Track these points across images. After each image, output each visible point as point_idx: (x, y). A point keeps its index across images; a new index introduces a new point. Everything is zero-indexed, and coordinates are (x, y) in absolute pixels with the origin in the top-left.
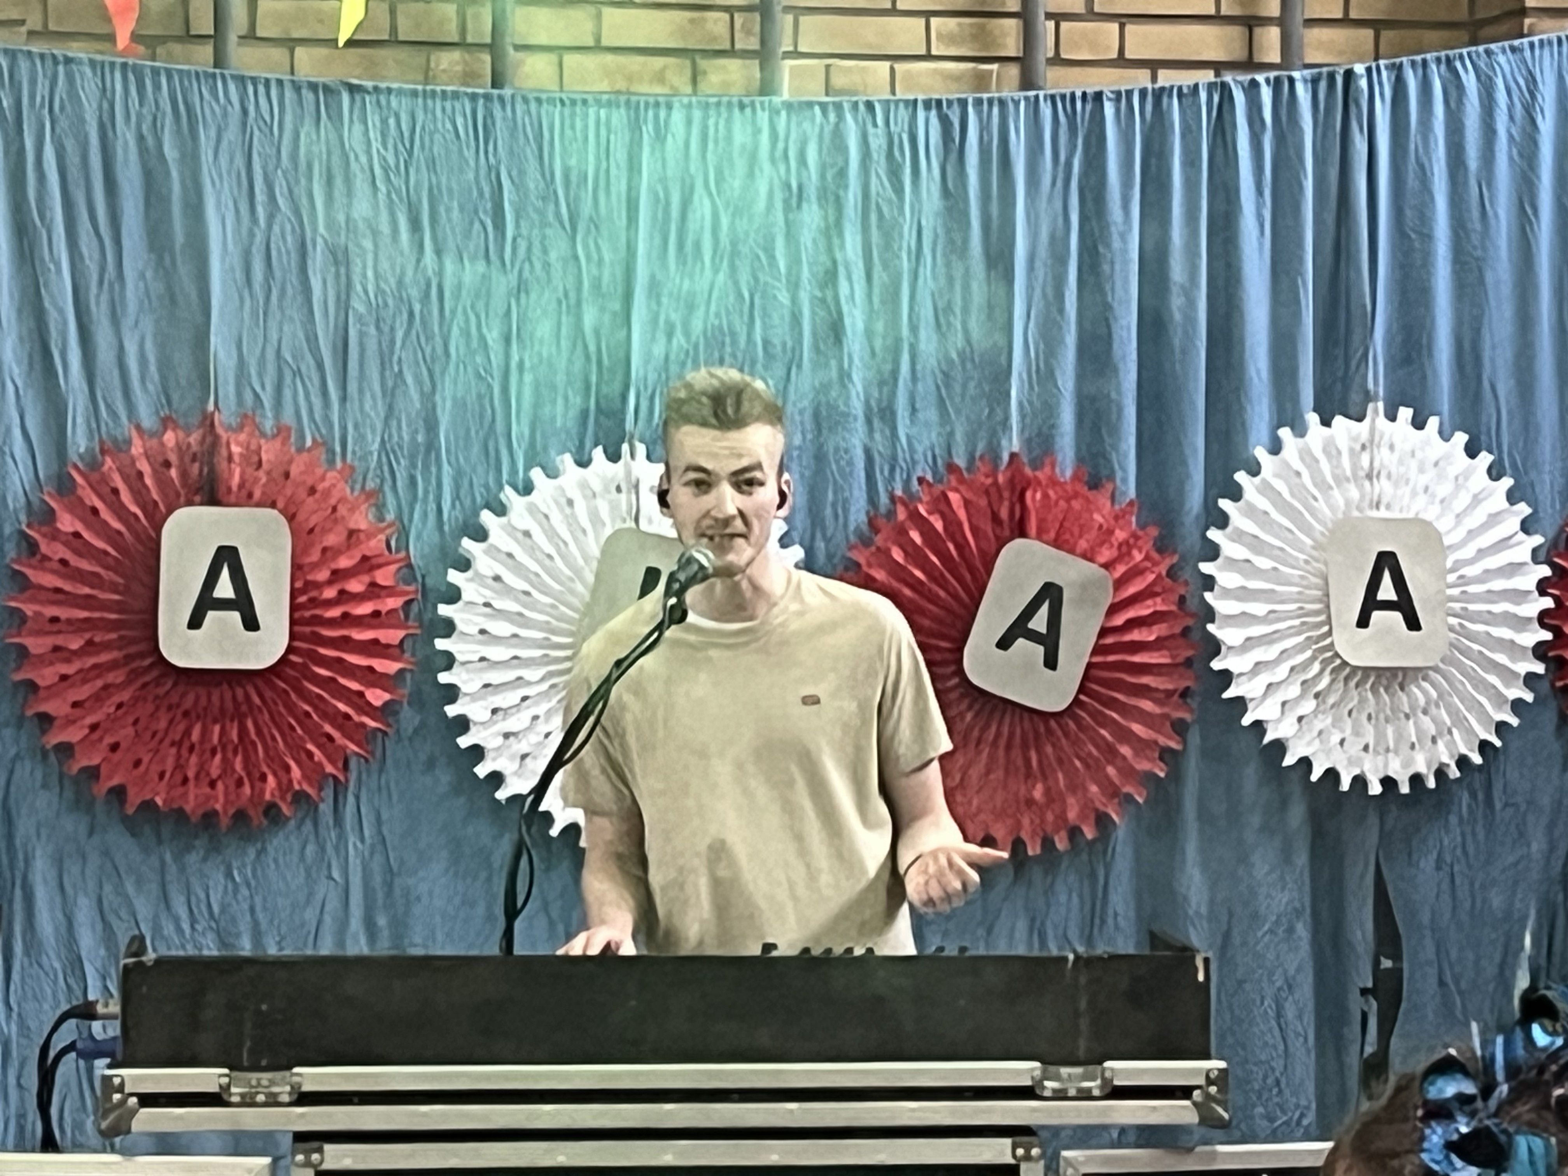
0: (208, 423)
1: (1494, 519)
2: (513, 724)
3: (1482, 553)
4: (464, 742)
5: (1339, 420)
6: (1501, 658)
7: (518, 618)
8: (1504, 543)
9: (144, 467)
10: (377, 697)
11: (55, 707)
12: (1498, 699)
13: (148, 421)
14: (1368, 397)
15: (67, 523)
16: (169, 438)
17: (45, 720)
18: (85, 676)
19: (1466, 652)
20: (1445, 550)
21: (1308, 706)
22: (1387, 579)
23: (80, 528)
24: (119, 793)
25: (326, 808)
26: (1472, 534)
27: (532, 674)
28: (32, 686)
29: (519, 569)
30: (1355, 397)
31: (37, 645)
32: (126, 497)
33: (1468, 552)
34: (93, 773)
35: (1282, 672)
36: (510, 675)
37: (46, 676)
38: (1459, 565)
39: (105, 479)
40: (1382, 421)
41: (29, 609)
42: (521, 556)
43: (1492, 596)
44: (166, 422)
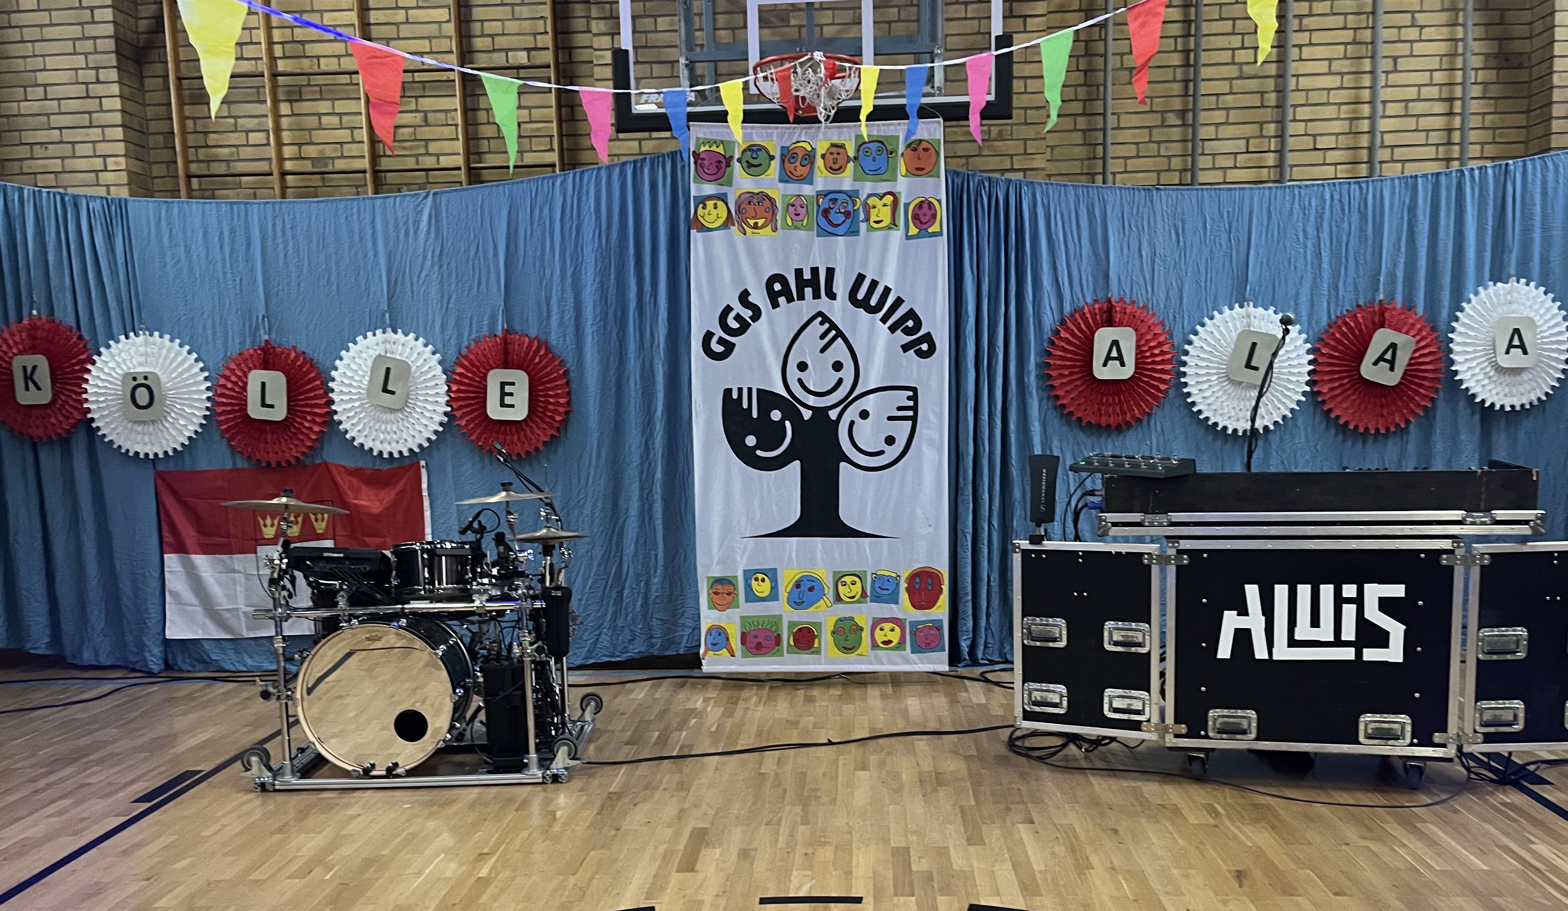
0: (1109, 301)
1: (1554, 316)
2: (1207, 394)
3: (1549, 328)
4: (1189, 400)
5: (1499, 284)
6: (1553, 364)
7: (1208, 360)
8: (1556, 325)
9: (1088, 316)
10: (1163, 387)
11: (1060, 393)
12: (1552, 377)
13: (1089, 300)
14: (1510, 276)
15: (1063, 334)
16: (1097, 306)
17: (1057, 397)
18: (1069, 383)
19: (1542, 362)
20: (1537, 327)
21: (1486, 381)
22: (1516, 337)
23: (1068, 336)
24: (1080, 419)
25: (1145, 423)
26: (1546, 321)
27: (1214, 378)
28: (1052, 386)
29: (1209, 344)
30: (1504, 276)
31: (1054, 373)
32: (1083, 326)
33: (1545, 328)
34: (1071, 413)
35: (1477, 370)
36: (1205, 379)
37: (1056, 383)
38: (1541, 332)
39: (1076, 320)
40: (1515, 284)
41: (1051, 362)
42: (1209, 339)
43: (1552, 343)
44: (1096, 301)
